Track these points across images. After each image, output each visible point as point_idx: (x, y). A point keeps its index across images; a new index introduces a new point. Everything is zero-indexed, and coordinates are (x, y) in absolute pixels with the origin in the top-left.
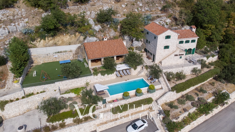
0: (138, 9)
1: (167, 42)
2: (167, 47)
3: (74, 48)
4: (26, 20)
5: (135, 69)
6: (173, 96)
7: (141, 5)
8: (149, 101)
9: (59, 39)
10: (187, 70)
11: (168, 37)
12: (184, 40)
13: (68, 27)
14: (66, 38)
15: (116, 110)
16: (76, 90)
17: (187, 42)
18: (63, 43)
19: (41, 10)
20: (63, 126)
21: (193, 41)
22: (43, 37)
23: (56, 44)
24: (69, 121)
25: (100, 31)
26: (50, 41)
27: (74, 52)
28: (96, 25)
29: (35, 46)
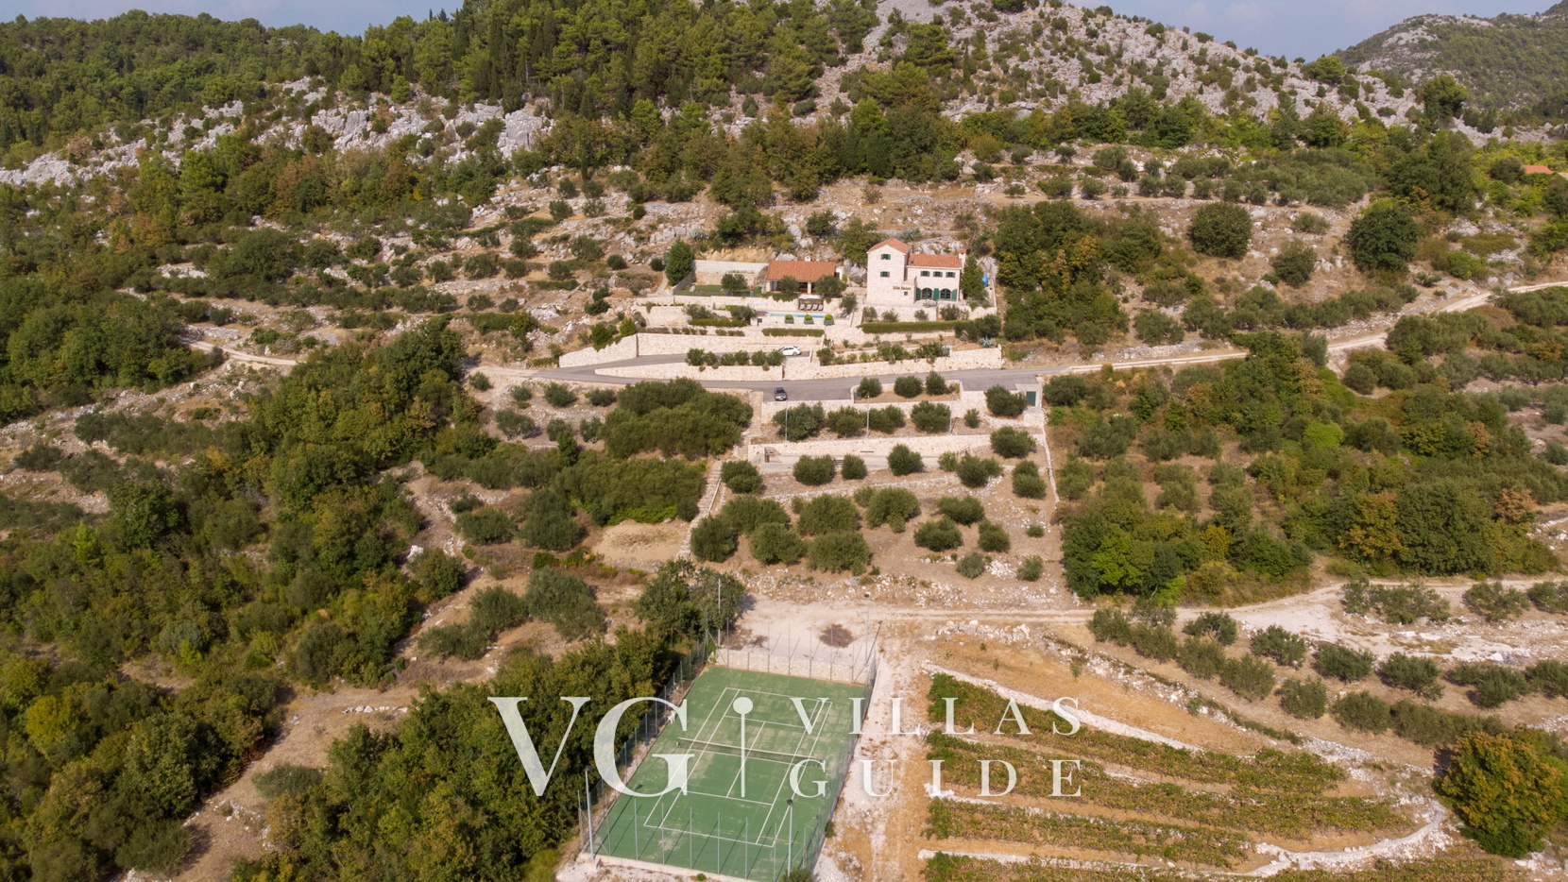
0: (905, 219)
1: (885, 265)
2: (885, 274)
3: (758, 268)
4: (702, 221)
5: (829, 301)
6: (860, 338)
7: (920, 212)
8: (818, 333)
9: (738, 252)
10: (907, 314)
11: (886, 257)
12: (932, 271)
13: (758, 236)
14: (751, 252)
15: (767, 332)
16: (731, 308)
17: (938, 274)
18: (745, 260)
19: (728, 208)
20: (703, 333)
21: (950, 275)
22: (718, 248)
23: (733, 260)
24: (712, 330)
25: (810, 248)
26: (726, 253)
27: (757, 275)
28: (803, 236)
29: (704, 258)
